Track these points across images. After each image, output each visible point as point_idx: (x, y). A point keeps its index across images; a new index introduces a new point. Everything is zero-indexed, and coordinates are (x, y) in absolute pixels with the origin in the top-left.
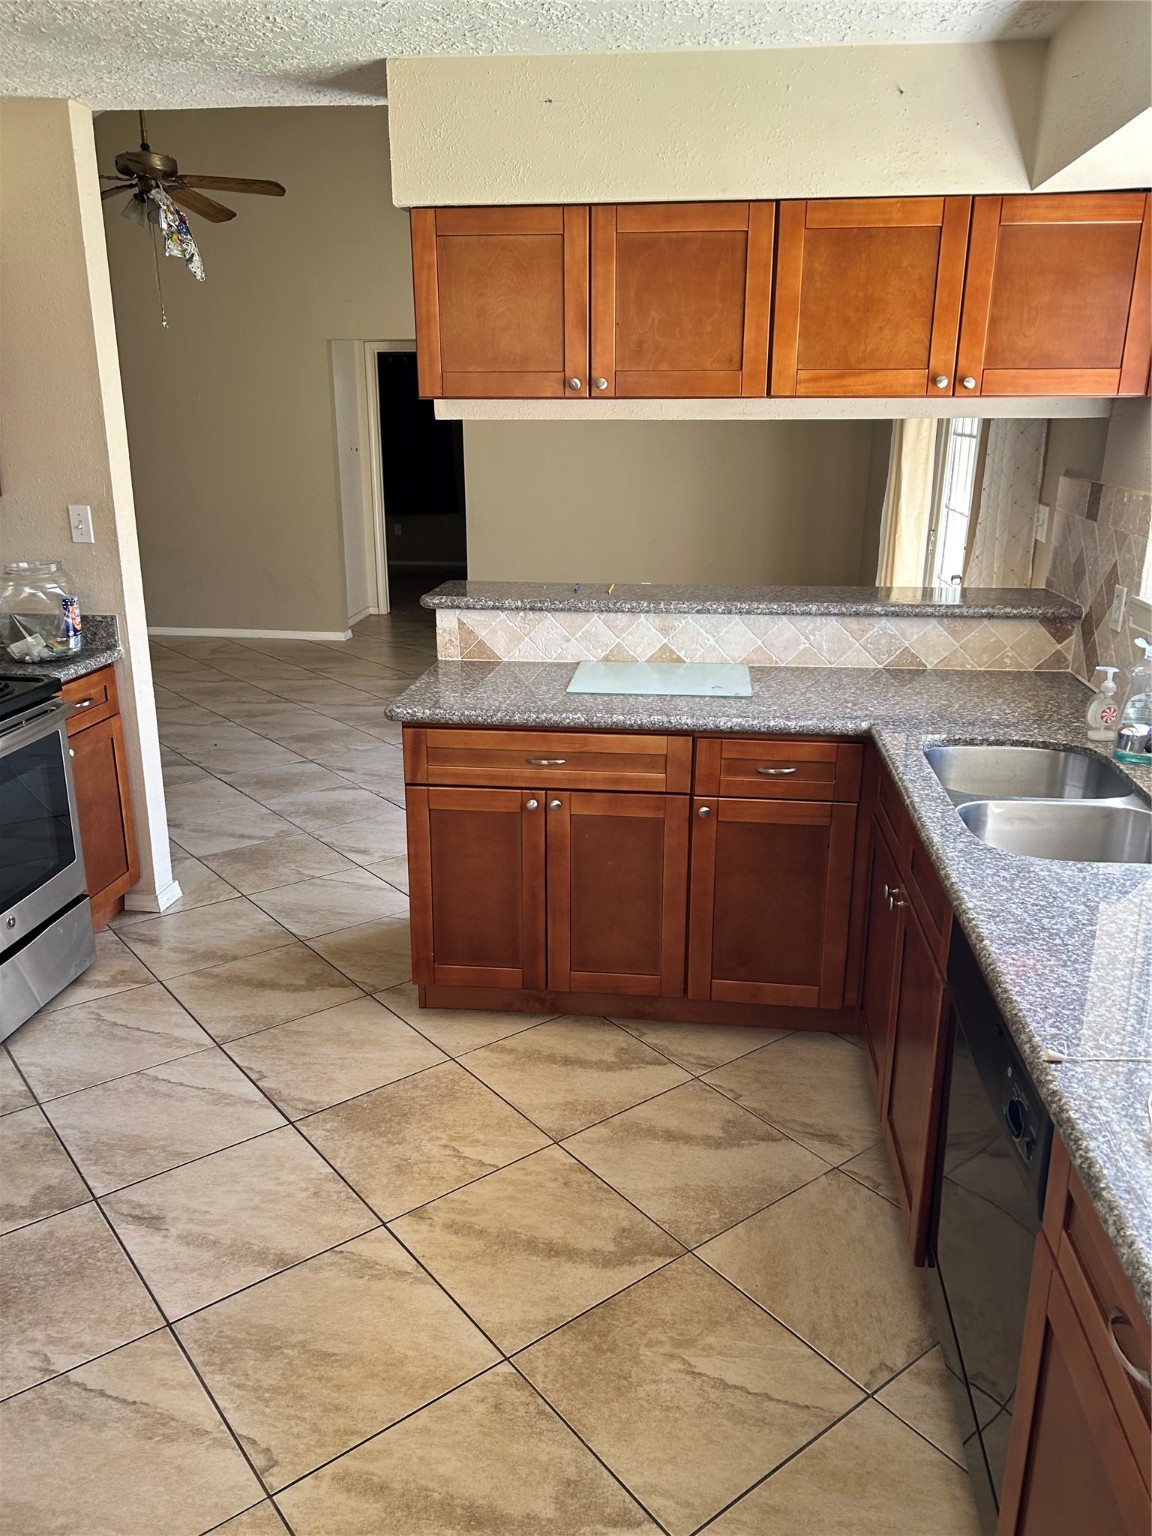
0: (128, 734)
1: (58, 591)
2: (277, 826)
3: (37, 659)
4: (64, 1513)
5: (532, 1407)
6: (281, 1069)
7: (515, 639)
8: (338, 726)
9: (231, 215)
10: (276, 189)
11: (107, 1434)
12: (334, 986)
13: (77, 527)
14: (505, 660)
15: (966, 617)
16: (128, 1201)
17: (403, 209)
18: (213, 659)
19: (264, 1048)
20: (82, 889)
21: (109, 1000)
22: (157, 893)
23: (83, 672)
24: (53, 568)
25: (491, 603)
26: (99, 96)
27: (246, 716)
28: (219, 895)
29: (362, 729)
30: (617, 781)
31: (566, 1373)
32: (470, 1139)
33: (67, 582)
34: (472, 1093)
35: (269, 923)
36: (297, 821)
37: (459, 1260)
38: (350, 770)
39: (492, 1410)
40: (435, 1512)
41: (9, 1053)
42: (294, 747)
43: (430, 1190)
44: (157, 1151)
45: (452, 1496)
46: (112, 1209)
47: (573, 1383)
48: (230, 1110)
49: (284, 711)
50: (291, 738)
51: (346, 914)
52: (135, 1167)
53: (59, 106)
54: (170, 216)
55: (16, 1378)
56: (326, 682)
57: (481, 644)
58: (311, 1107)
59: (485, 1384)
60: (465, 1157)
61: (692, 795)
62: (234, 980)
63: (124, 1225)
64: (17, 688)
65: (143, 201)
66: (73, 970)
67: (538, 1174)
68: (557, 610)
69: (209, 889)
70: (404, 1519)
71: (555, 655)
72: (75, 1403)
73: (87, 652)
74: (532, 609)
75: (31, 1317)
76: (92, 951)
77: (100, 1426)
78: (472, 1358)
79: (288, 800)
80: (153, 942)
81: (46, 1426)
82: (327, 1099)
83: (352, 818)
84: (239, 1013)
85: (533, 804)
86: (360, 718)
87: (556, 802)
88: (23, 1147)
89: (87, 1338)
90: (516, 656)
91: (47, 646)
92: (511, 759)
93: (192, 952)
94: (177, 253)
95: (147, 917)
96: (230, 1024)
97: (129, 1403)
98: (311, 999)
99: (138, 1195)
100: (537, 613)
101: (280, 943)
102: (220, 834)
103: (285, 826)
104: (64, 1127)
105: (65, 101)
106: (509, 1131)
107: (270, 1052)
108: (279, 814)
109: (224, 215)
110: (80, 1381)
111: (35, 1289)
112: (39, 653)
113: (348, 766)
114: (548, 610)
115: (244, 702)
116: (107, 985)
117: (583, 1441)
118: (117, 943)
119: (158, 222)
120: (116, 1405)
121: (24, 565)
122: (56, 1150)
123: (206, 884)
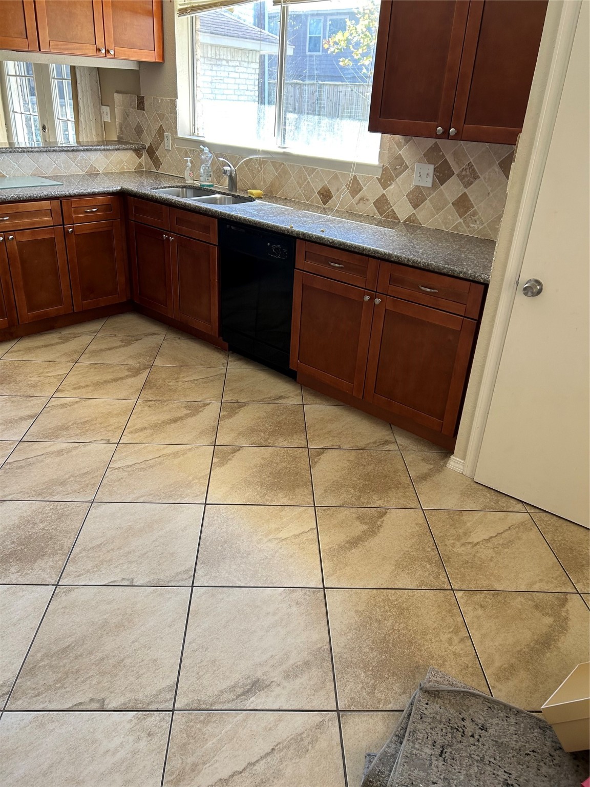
15: (111, 150)
30: (33, 223)
61: (63, 225)
87: (11, 237)
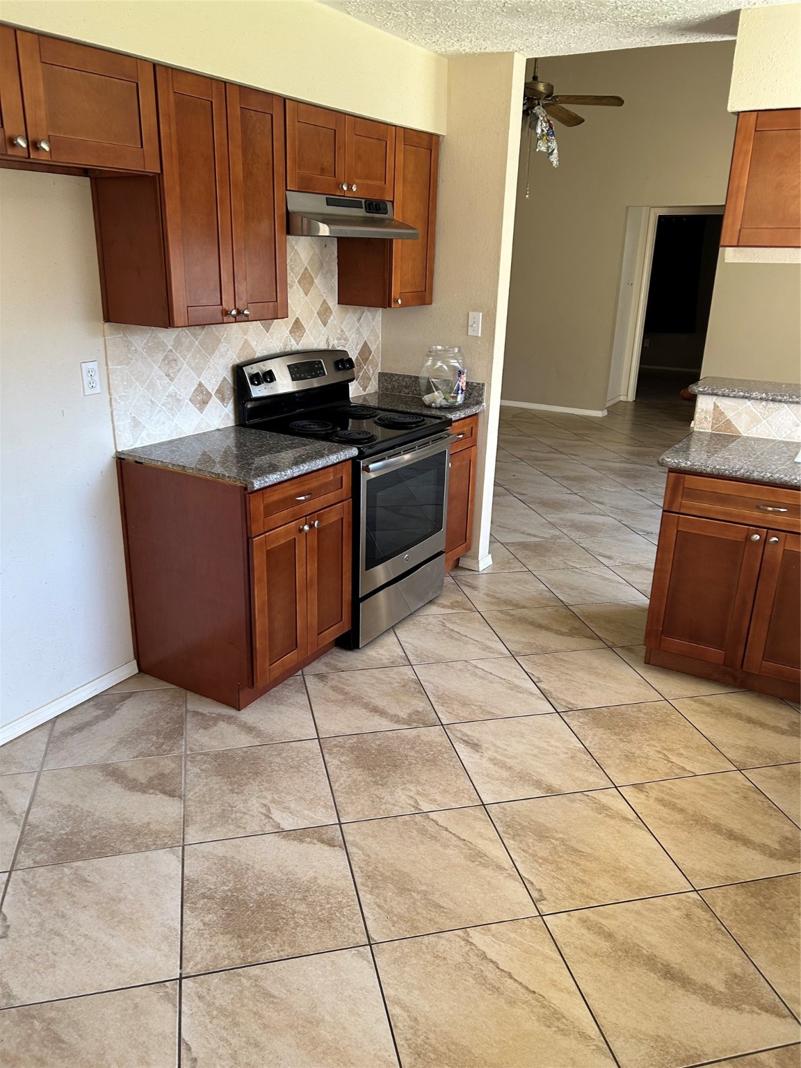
0: (479, 458)
1: (457, 365)
2: (551, 531)
3: (438, 406)
4: (427, 885)
5: (712, 924)
6: (552, 679)
7: (755, 421)
8: (594, 473)
9: (580, 121)
10: (618, 101)
11: (449, 851)
12: (586, 637)
13: (472, 326)
14: (745, 435)
16: (460, 731)
17: (733, 113)
18: (512, 421)
19: (541, 664)
20: (442, 548)
21: (450, 616)
22: (479, 559)
23: (463, 416)
24: (456, 350)
25: (742, 394)
26: (535, 48)
27: (534, 460)
28: (514, 568)
29: (610, 477)
31: (738, 912)
32: (676, 752)
33: (462, 359)
34: (679, 724)
35: (546, 590)
36: (565, 531)
37: (665, 822)
38: (602, 503)
39: (685, 916)
40: (644, 961)
41: (395, 633)
42: (565, 483)
43: (647, 775)
44: (476, 708)
45: (655, 956)
46: (451, 733)
47: (743, 920)
48: (521, 695)
49: (559, 459)
50: (563, 477)
51: (596, 595)
52: (464, 713)
53: (509, 56)
54: (544, 124)
55: (400, 807)
56: (587, 443)
57: (728, 422)
58: (570, 706)
59: (680, 901)
60: (672, 762)
62: (522, 620)
63: (458, 743)
64: (429, 422)
65: (528, 115)
66: (431, 595)
67: (724, 786)
68: (793, 402)
69: (509, 563)
70: (623, 957)
71: (785, 435)
72: (433, 830)
73: (465, 405)
74: (773, 400)
75: (408, 778)
76: (441, 587)
77: (446, 846)
78: (672, 882)
79: (559, 516)
80: (474, 588)
81: (416, 836)
82: (581, 704)
83: (601, 534)
84: (525, 640)
85: (757, 537)
86: (610, 469)
88: (403, 686)
89: (438, 798)
90: (754, 433)
91: (445, 398)
92: (745, 503)
93: (498, 598)
94: (544, 149)
95: (472, 572)
96: (520, 646)
97: (462, 840)
98: (573, 642)
99: (466, 729)
100: (776, 404)
101: (552, 604)
102: (515, 531)
103: (557, 533)
104: (424, 681)
105: (512, 53)
106: (705, 754)
107: (545, 667)
108: (553, 525)
109: (577, 121)
110: (434, 819)
111: (410, 764)
112: (441, 402)
113: (601, 500)
114: (785, 402)
115: (533, 451)
116: (448, 607)
117: (747, 956)
118: (454, 584)
119: (535, 128)
120: (454, 838)
121: (439, 347)
122: (420, 692)
123: (506, 559)
